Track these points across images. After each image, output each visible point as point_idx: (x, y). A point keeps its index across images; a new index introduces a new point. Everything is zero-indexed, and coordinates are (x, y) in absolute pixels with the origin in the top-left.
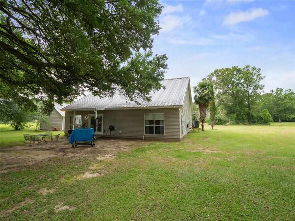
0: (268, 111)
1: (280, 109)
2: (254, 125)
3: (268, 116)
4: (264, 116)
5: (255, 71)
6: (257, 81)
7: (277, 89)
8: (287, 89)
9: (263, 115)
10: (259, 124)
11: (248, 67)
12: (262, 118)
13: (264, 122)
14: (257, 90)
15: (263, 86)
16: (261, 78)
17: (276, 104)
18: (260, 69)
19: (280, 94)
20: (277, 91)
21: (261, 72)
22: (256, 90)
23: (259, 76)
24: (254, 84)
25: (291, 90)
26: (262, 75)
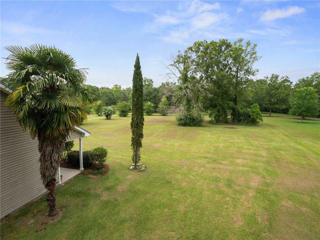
0: (258, 107)
1: (272, 100)
2: (238, 125)
3: (258, 114)
4: (252, 114)
5: (249, 48)
6: (250, 63)
7: (273, 75)
8: (284, 76)
9: (252, 112)
10: (245, 124)
11: (241, 40)
12: (249, 116)
13: (251, 122)
14: (249, 76)
15: (257, 71)
16: (255, 59)
17: (269, 94)
18: (256, 45)
19: (274, 82)
20: (272, 77)
21: (257, 49)
22: (247, 76)
23: (254, 56)
24: (246, 68)
25: (287, 77)
26: (258, 55)
